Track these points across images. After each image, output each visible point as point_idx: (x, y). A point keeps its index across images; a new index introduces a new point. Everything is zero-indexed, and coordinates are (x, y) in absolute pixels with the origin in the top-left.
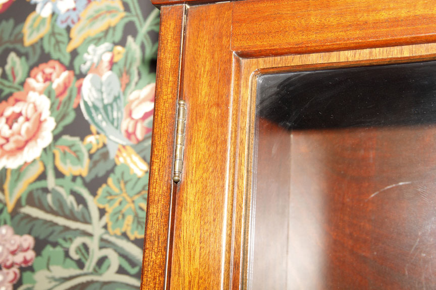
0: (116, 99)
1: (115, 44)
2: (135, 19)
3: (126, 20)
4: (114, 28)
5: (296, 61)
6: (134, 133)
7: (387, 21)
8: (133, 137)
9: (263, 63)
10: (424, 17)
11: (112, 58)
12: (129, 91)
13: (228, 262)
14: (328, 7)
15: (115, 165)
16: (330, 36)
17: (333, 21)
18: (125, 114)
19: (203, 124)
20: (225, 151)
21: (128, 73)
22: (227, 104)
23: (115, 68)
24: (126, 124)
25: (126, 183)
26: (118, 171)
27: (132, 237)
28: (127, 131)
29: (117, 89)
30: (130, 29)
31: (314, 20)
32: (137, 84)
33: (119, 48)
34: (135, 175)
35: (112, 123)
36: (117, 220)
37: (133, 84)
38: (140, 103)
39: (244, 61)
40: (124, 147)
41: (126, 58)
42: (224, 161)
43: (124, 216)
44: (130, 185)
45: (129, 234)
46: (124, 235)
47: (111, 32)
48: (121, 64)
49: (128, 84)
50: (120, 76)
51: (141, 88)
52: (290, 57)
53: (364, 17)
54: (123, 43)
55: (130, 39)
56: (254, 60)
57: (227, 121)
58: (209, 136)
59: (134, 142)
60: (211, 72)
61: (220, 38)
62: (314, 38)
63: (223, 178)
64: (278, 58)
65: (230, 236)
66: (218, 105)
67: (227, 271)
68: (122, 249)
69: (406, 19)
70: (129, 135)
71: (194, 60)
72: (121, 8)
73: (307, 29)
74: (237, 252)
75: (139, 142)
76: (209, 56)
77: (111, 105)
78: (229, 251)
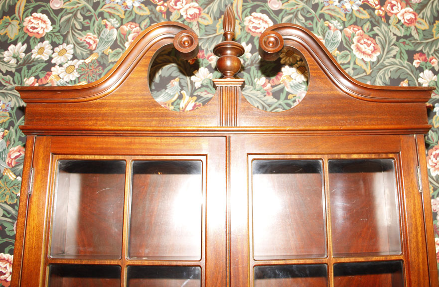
0: (4, 150)
1: (5, 129)
2: (14, 120)
3: (10, 120)
4: (5, 123)
5: (72, 157)
6: (11, 164)
7: (99, 148)
8: (10, 165)
9: (61, 157)
10: (110, 148)
11: (4, 134)
12: (10, 147)
13: (47, 221)
14: (82, 141)
15: (3, 175)
16: (82, 151)
17: (84, 146)
18: (7, 156)
19: (39, 176)
20: (47, 186)
21: (10, 140)
22: (48, 170)
23: (5, 138)
24: (8, 160)
25: (7, 183)
26: (4, 178)
27: (9, 203)
28: (8, 163)
29: (5, 146)
30: (12, 124)
31: (77, 145)
32: (13, 145)
33: (7, 131)
34: (11, 179)
35: (2, 160)
36: (3, 197)
37: (12, 145)
38: (14, 152)
39: (54, 156)
40: (7, 169)
41: (9, 135)
42: (46, 189)
43: (6, 195)
44: (9, 183)
45: (7, 202)
46: (6, 202)
47: (4, 124)
48: (7, 137)
49: (9, 145)
50: (7, 141)
51: (15, 147)
52: (69, 156)
53: (93, 146)
54: (8, 129)
55: (11, 127)
56: (58, 156)
57: (48, 176)
58: (41, 180)
59: (11, 167)
60: (43, 159)
61: (47, 148)
62: (77, 151)
63: (46, 194)
64: (65, 156)
65: (47, 213)
66: (45, 170)
67: (46, 224)
68: (4, 207)
69: (105, 148)
70: (9, 164)
71: (37, 154)
72: (9, 116)
73: (75, 148)
74: (50, 218)
75: (13, 167)
76: (43, 153)
77: (2, 152)
78: (47, 218)
